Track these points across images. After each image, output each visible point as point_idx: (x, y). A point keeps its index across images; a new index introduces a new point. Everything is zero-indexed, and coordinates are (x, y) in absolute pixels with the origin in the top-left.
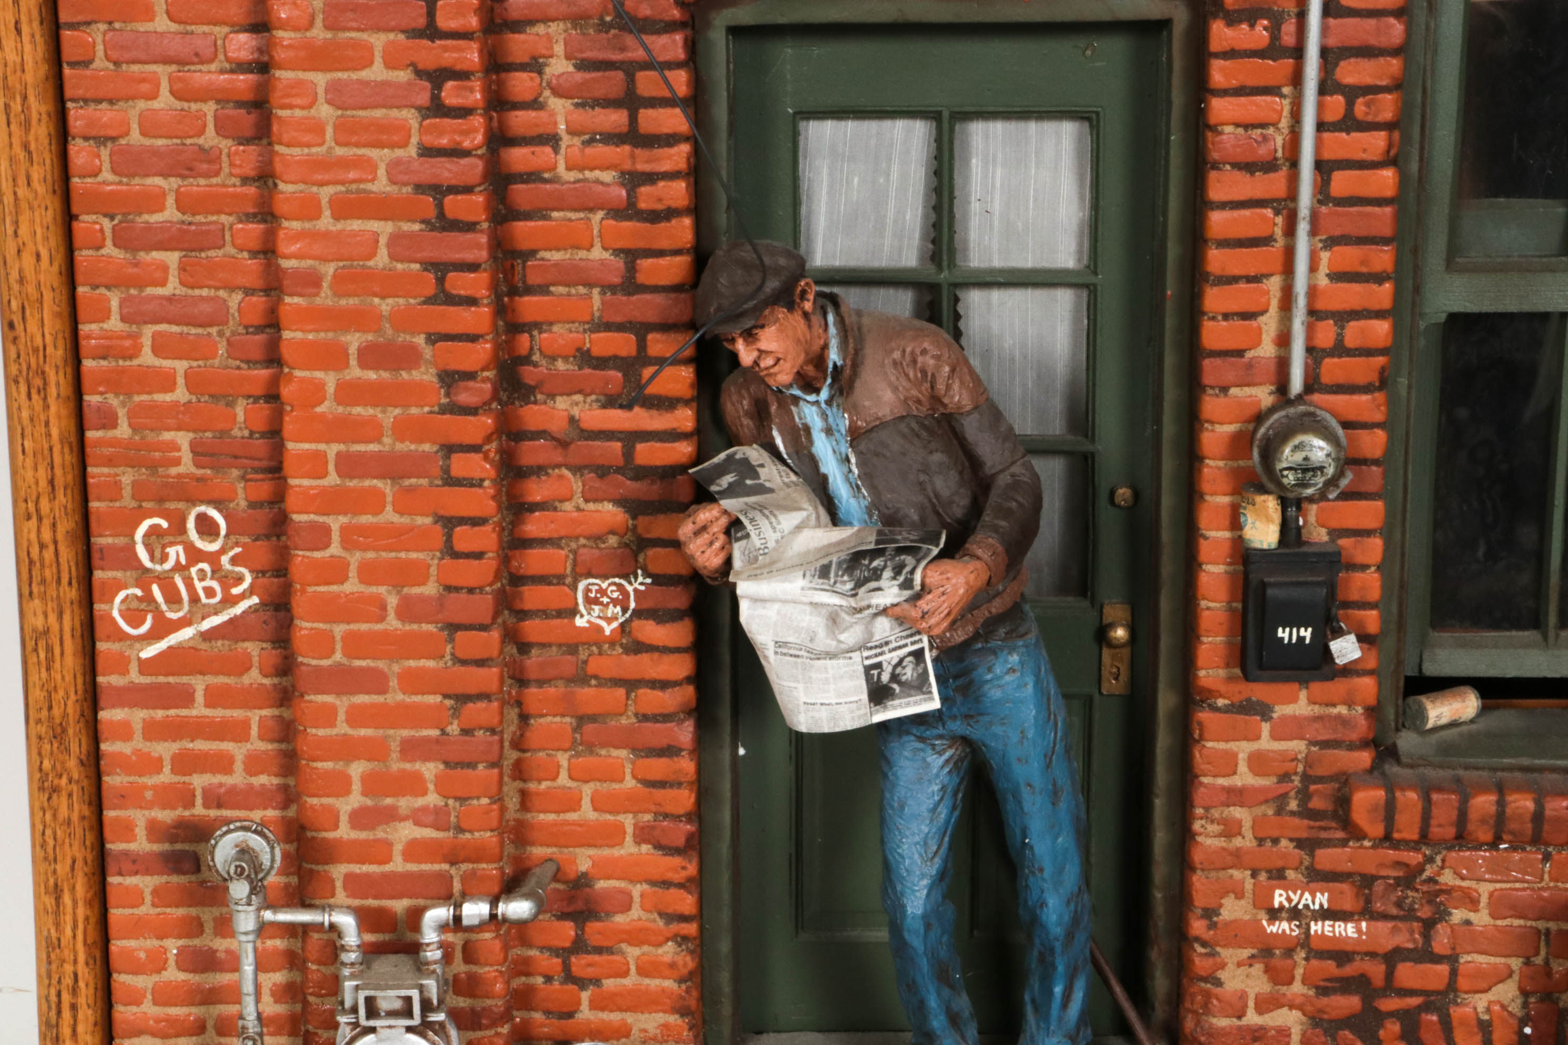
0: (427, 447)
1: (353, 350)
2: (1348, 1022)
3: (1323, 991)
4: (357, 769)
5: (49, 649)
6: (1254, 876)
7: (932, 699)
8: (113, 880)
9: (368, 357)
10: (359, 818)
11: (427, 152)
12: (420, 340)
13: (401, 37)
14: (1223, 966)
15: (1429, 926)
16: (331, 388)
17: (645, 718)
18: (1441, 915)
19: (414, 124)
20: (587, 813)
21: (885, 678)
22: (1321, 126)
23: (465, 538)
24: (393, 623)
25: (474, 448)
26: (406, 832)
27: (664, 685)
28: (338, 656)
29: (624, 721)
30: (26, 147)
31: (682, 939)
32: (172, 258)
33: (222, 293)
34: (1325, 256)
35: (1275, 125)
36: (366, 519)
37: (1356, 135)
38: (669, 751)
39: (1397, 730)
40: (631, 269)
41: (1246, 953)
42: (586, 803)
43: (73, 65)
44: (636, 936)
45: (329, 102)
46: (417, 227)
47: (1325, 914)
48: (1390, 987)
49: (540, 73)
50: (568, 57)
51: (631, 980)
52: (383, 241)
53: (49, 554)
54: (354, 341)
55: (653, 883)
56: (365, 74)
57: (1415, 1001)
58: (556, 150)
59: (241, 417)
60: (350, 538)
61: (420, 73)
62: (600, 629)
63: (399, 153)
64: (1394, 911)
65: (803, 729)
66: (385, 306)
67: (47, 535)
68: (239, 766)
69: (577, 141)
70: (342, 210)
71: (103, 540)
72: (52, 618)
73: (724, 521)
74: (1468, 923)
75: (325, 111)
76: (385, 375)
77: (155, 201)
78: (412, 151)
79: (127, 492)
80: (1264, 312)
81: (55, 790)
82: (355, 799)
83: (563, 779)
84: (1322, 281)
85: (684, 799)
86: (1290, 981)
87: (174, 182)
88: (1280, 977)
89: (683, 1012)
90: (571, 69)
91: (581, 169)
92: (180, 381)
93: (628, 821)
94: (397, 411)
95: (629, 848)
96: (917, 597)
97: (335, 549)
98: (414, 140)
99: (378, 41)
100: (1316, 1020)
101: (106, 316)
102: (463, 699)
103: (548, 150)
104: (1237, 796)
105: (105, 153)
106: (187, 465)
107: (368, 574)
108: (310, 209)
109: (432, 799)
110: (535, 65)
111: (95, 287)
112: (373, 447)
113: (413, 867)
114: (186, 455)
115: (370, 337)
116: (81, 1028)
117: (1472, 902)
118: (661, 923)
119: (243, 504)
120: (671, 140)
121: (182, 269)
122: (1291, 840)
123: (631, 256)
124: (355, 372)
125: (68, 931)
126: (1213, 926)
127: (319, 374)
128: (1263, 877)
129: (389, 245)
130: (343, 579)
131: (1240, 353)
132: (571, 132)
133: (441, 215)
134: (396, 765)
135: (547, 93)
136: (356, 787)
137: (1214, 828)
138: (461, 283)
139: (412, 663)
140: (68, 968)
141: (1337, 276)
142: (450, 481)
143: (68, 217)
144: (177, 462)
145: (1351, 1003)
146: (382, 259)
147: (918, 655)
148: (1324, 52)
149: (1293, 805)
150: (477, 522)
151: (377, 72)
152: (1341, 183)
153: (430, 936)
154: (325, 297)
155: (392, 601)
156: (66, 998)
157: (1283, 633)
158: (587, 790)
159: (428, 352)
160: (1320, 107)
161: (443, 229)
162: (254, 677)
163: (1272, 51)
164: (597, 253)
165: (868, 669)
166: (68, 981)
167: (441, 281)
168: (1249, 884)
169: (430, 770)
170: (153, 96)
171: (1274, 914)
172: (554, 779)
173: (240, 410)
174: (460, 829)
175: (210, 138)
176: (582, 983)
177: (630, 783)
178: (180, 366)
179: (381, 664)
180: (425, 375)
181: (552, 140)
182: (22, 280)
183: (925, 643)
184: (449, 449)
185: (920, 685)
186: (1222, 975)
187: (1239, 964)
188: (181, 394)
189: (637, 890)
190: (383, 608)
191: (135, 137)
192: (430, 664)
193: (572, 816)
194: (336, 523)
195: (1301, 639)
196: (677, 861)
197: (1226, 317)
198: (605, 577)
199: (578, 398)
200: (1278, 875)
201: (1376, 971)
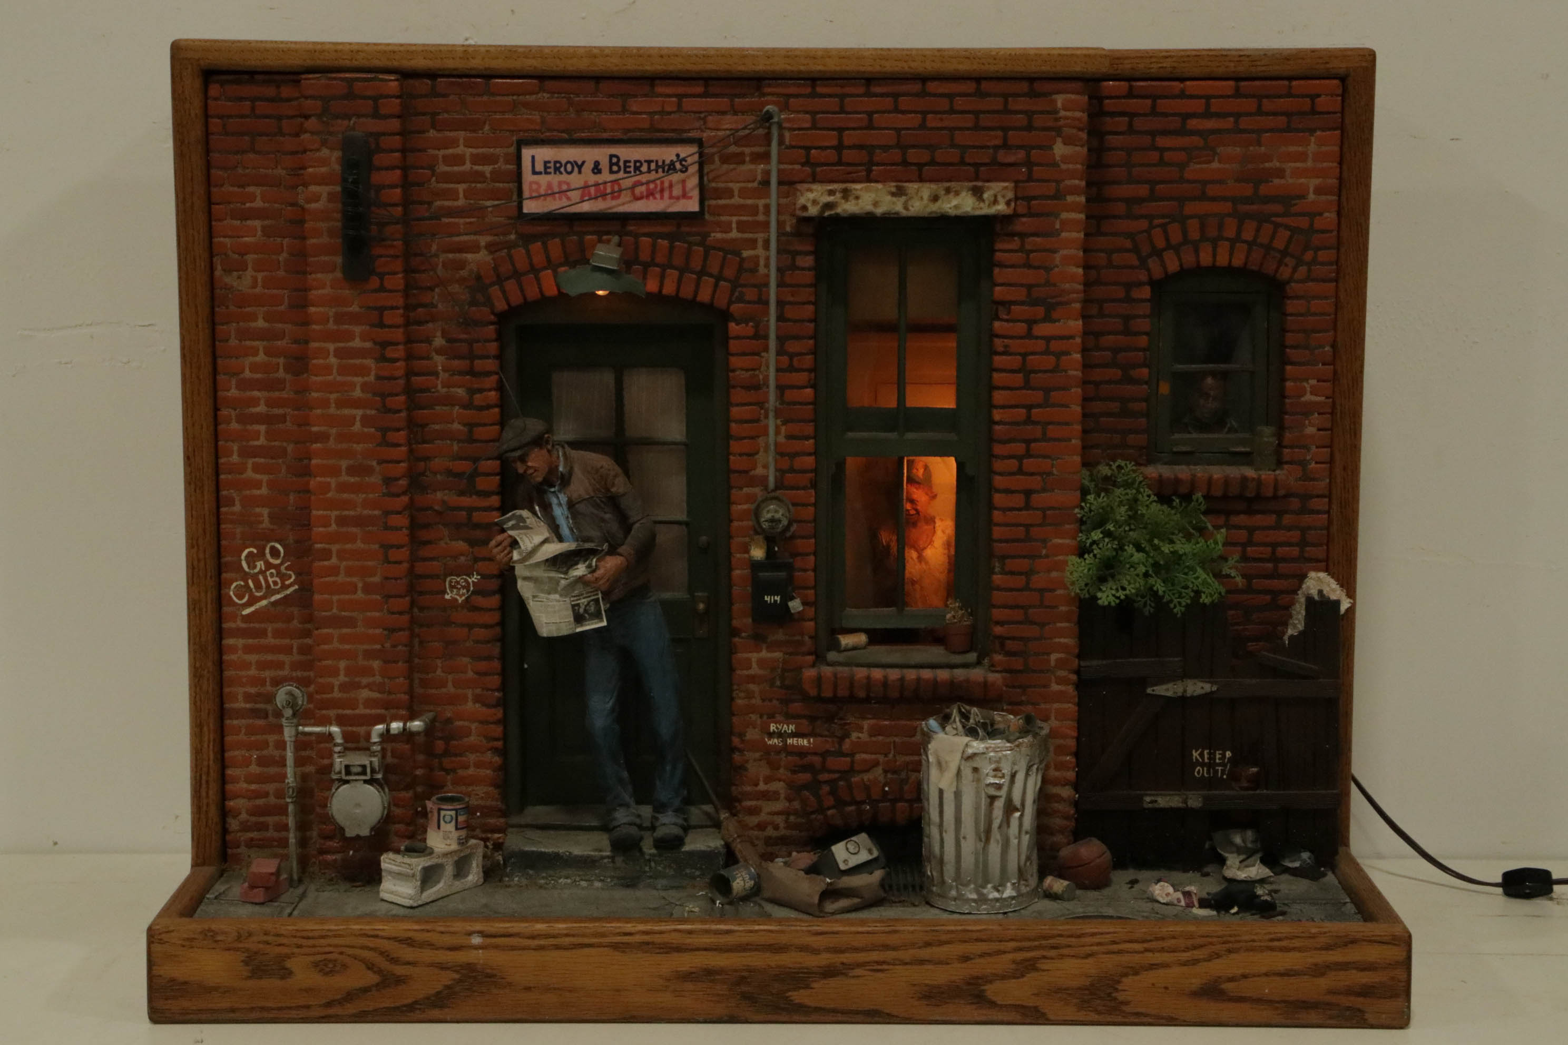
0: (376, 512)
1: (344, 467)
2: (805, 787)
3: (794, 772)
4: (342, 664)
5: (200, 610)
6: (761, 717)
7: (602, 621)
8: (228, 722)
9: (351, 471)
10: (344, 687)
11: (379, 378)
12: (374, 463)
13: (368, 327)
14: (747, 761)
15: (842, 739)
16: (333, 486)
17: (477, 642)
18: (847, 735)
19: (373, 366)
20: (451, 689)
21: (581, 611)
22: (778, 370)
23: (394, 555)
24: (360, 595)
25: (399, 513)
26: (365, 694)
27: (486, 626)
28: (335, 610)
29: (468, 644)
30: (198, 377)
31: (495, 750)
32: (262, 428)
33: (285, 444)
34: (783, 429)
35: (759, 369)
36: (348, 546)
37: (794, 374)
38: (489, 658)
39: (829, 650)
40: (470, 432)
41: (757, 755)
42: (450, 684)
43: (220, 341)
44: (473, 749)
45: (335, 356)
46: (373, 412)
47: (794, 735)
48: (824, 769)
49: (430, 344)
50: (443, 337)
51: (471, 771)
52: (358, 418)
53: (202, 564)
54: (344, 464)
55: (481, 722)
56: (351, 344)
57: (836, 776)
58: (438, 378)
59: (292, 501)
60: (341, 555)
61: (375, 343)
62: (457, 600)
63: (366, 379)
64: (826, 733)
65: (545, 635)
66: (358, 447)
67: (201, 556)
68: (287, 667)
69: (447, 375)
70: (340, 404)
71: (227, 559)
72: (203, 595)
73: (509, 540)
74: (859, 738)
75: (333, 360)
76: (357, 479)
77: (254, 402)
78: (372, 378)
79: (238, 536)
80: (757, 453)
81: (201, 676)
82: (342, 678)
83: (439, 672)
84: (781, 439)
85: (496, 680)
86: (778, 769)
87: (265, 394)
88: (774, 766)
89: (497, 786)
90: (444, 342)
91: (448, 387)
92: (264, 484)
93: (469, 693)
94: (364, 496)
95: (470, 706)
96: (593, 571)
97: (334, 560)
98: (373, 373)
99: (357, 329)
100: (790, 785)
101: (231, 455)
102: (392, 630)
103: (433, 378)
104: (752, 679)
105: (234, 382)
106: (266, 523)
107: (349, 572)
108: (325, 404)
109: (378, 679)
110: (429, 341)
111: (227, 441)
112: (352, 513)
113: (368, 711)
114: (266, 518)
115: (351, 462)
116: (211, 792)
117: (860, 729)
118: (484, 741)
119: (292, 541)
120: (488, 374)
121: (267, 432)
122: (778, 699)
123: (471, 426)
124: (345, 478)
125: (206, 745)
126: (743, 741)
127: (328, 479)
128: (765, 717)
129: (361, 420)
130: (337, 574)
131: (746, 472)
132: (444, 370)
133: (384, 406)
134: (361, 662)
135: (434, 354)
136: (342, 673)
137: (742, 695)
138: (393, 436)
139: (369, 614)
140: (206, 763)
141: (789, 437)
142: (387, 528)
143: (216, 409)
144: (262, 522)
145: (805, 777)
146: (357, 427)
147: (597, 601)
148: (778, 337)
149: (778, 683)
150: (399, 547)
151: (357, 343)
152: (790, 395)
153: (375, 739)
154: (332, 444)
155: (360, 585)
156: (204, 778)
157: (767, 598)
158: (450, 677)
159: (378, 468)
160: (777, 361)
161: (385, 413)
162: (295, 624)
163: (756, 336)
164: (456, 426)
165: (573, 606)
166: (205, 769)
167: (384, 436)
168: (759, 722)
169: (376, 664)
170: (256, 355)
171: (771, 735)
172: (435, 672)
173: (292, 497)
174: (390, 693)
175: (281, 374)
176: (447, 771)
177: (470, 674)
178: (265, 478)
179: (354, 614)
180: (375, 479)
181: (436, 374)
182: (194, 438)
183: (600, 596)
184: (387, 513)
185: (597, 616)
186: (749, 766)
187: (755, 760)
188: (264, 491)
189: (474, 726)
190: (356, 587)
191: (247, 374)
192: (377, 614)
193: (444, 690)
194: (335, 548)
195: (775, 601)
196: (493, 710)
197: (740, 455)
198: (458, 575)
199: (447, 491)
200: (771, 717)
201: (817, 760)
